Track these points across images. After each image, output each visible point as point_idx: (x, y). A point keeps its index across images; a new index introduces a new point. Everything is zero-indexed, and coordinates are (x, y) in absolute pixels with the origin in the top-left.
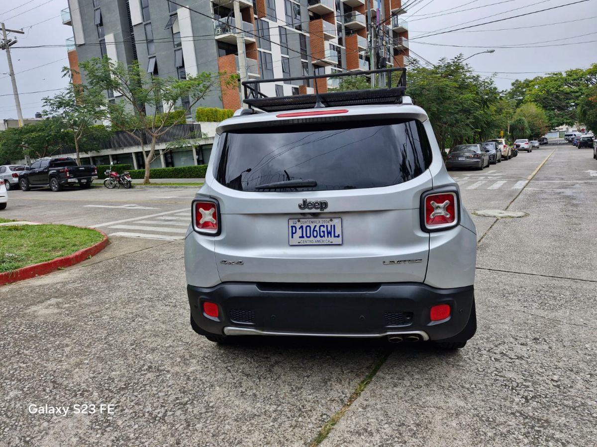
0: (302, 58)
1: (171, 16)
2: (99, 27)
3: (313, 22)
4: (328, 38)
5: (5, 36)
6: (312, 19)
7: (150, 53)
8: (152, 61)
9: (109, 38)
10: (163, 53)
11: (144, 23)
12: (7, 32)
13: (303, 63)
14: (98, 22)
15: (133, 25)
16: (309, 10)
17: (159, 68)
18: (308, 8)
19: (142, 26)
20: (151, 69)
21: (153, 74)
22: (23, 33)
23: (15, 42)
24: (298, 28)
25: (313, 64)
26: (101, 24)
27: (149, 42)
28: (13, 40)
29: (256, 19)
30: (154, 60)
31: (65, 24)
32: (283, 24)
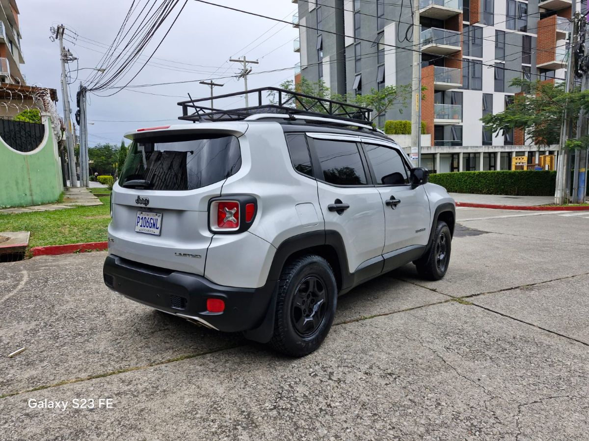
0: (523, 63)
1: (378, 34)
2: (319, 52)
3: (543, 20)
4: (561, 36)
5: (245, 66)
6: (543, 16)
7: (357, 70)
8: (358, 78)
9: (326, 60)
10: (368, 70)
11: (355, 44)
12: (247, 63)
13: (524, 68)
14: (319, 47)
15: (346, 46)
16: (540, 7)
17: (362, 84)
18: (539, 5)
19: (353, 46)
20: (356, 86)
21: (357, 90)
22: (257, 63)
23: (250, 71)
24: (523, 29)
25: (538, 68)
26: (321, 49)
27: (357, 60)
28: (249, 69)
29: (465, 26)
30: (359, 77)
31: (295, 52)
32: (502, 27)
